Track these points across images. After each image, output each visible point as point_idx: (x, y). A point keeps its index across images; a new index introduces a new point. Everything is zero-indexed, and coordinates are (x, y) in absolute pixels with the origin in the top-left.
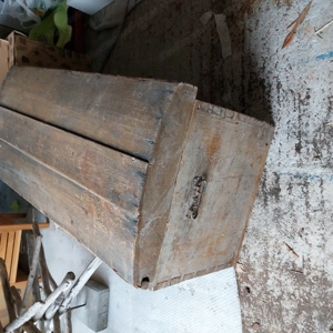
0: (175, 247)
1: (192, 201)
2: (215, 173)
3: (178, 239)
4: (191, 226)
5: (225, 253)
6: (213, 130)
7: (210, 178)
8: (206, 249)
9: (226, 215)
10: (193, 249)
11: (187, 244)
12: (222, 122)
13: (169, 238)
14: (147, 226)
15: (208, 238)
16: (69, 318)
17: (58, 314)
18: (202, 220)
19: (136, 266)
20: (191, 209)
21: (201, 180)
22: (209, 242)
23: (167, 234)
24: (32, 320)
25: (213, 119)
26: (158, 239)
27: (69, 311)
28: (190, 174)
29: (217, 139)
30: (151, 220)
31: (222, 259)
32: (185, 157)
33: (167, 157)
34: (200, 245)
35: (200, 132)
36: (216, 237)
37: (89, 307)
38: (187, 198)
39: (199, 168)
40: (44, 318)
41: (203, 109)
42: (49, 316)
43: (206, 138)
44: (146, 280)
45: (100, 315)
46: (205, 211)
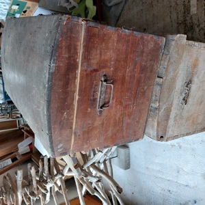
0: (175, 120)
1: (184, 95)
2: (195, 80)
3: (177, 115)
4: (183, 109)
5: (201, 124)
6: (195, 56)
7: (193, 82)
8: (191, 121)
9: (201, 102)
10: (184, 121)
11: (181, 118)
12: (199, 50)
13: (172, 115)
14: (162, 110)
15: (192, 115)
16: (110, 163)
17: (105, 160)
18: (189, 106)
19: (157, 130)
20: (184, 99)
21: (188, 84)
22: (193, 117)
23: (171, 113)
24: (94, 163)
25: (194, 50)
26: (167, 117)
27: (110, 159)
28: (183, 81)
29: (197, 60)
30: (164, 108)
31: (200, 127)
32: (180, 72)
33: (171, 74)
34: (188, 119)
35: (188, 57)
36: (196, 115)
37: (119, 158)
38: (181, 94)
39: (187, 77)
40: (99, 162)
41: (189, 45)
42: (101, 161)
43: (191, 60)
44: (162, 137)
45: (126, 161)
46: (190, 100)
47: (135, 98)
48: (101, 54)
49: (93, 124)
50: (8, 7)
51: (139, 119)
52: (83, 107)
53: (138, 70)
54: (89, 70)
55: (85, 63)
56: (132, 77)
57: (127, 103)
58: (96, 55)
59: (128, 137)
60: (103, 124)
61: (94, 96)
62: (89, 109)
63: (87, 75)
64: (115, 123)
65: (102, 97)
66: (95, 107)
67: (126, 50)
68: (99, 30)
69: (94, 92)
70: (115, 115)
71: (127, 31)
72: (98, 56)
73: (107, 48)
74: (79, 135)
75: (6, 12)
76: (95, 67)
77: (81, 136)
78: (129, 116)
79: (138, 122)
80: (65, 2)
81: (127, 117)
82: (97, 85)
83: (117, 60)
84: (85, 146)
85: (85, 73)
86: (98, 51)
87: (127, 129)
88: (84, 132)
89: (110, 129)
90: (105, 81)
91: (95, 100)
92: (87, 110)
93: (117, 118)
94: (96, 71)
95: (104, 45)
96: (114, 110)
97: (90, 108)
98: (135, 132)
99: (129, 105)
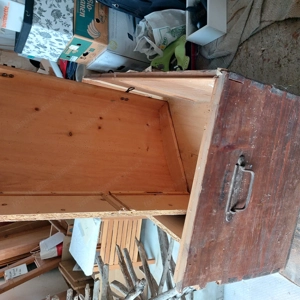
47: (280, 196)
48: (240, 122)
49: (217, 238)
50: (64, 47)
51: (283, 234)
52: (205, 206)
53: (287, 152)
54: (223, 145)
55: (218, 135)
56: (279, 162)
57: (270, 205)
58: (234, 123)
59: (264, 264)
60: (231, 238)
61: (223, 189)
62: (215, 211)
63: (218, 153)
64: (249, 238)
65: (236, 191)
66: (224, 208)
67: (275, 119)
68: (243, 86)
69: (225, 182)
70: (250, 224)
71: (278, 90)
72: (237, 126)
73: (250, 114)
74: (195, 256)
75: (60, 52)
76: (230, 141)
77: (198, 257)
78: (270, 227)
79: (281, 239)
80: (144, 47)
81: (266, 230)
82: (230, 171)
83: (260, 134)
84: (202, 277)
85: (215, 150)
86: (238, 118)
87: (264, 250)
88: (203, 250)
89: (241, 248)
90: (243, 165)
91: (224, 195)
92: (211, 212)
93: (253, 230)
94: (231, 147)
95: (246, 109)
96: (249, 215)
97: (217, 209)
98: (275, 256)
99: (270, 208)
